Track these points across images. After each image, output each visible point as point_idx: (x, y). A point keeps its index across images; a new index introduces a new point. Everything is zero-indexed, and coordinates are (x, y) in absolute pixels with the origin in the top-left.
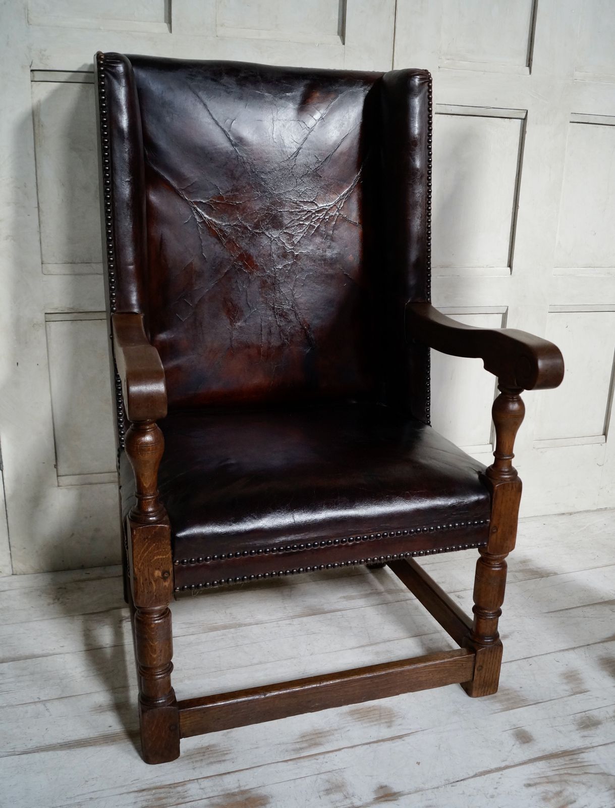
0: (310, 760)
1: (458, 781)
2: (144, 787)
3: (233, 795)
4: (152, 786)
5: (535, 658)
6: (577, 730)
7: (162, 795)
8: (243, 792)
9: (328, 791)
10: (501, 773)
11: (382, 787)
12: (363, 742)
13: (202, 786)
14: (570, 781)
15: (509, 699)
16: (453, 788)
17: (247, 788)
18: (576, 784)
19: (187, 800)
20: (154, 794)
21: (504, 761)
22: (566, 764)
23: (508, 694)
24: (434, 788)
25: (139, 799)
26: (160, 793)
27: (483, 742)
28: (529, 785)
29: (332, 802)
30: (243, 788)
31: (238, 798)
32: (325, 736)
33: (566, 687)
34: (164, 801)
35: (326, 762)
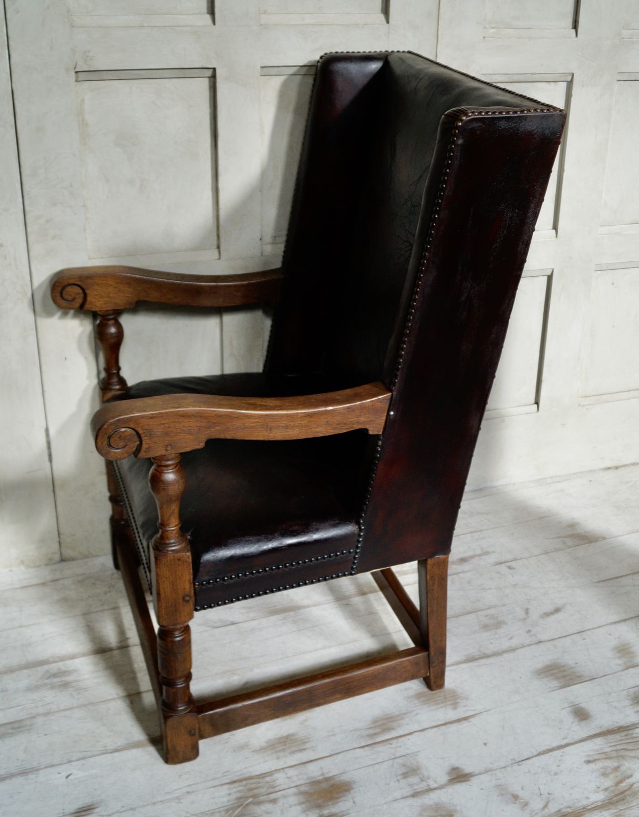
0: (384, 746)
1: (523, 760)
2: (235, 778)
3: (318, 782)
4: (242, 777)
5: (588, 632)
6: (631, 705)
7: (253, 786)
8: (327, 779)
9: (405, 775)
10: (562, 750)
11: (454, 769)
12: (431, 726)
13: (288, 776)
14: (626, 756)
15: (564, 676)
16: (519, 766)
17: (330, 775)
18: (632, 759)
19: (277, 789)
20: (245, 786)
21: (564, 739)
22: (622, 740)
23: (565, 671)
24: (502, 768)
25: (233, 791)
26: (251, 784)
27: (544, 720)
28: (589, 762)
29: (410, 785)
30: (327, 776)
31: (324, 785)
32: (395, 721)
33: (619, 662)
34: (256, 791)
35: (400, 747)
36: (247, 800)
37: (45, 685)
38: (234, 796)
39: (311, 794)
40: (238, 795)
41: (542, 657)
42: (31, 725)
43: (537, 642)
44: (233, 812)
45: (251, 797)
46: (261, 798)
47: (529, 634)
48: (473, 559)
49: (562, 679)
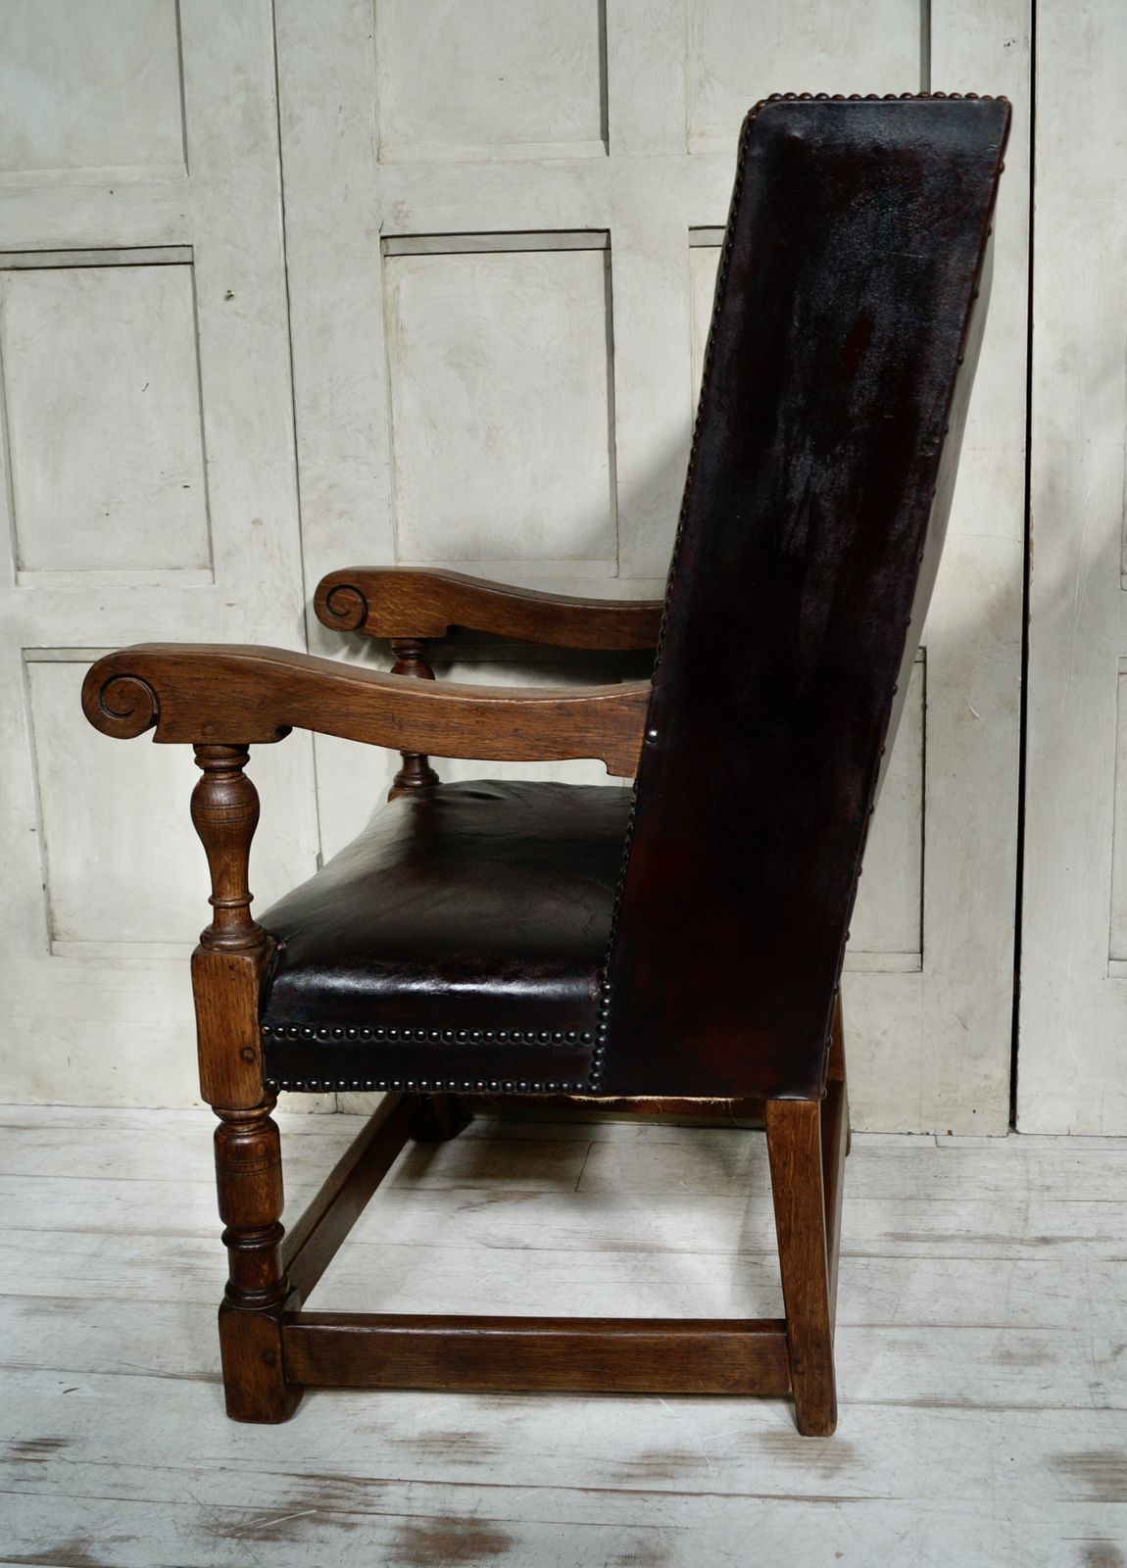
0: (631, 1499)
2: (317, 1472)
3: (455, 1521)
4: (332, 1473)
7: (337, 1492)
8: (474, 1522)
9: (627, 1560)
12: (755, 1492)
13: (411, 1495)
15: (1120, 1481)
17: (487, 1516)
19: (371, 1509)
20: (324, 1487)
23: (1124, 1471)
25: (295, 1488)
26: (336, 1488)
27: (1005, 1548)
30: (478, 1516)
31: (459, 1530)
32: (689, 1465)
34: (334, 1502)
35: (660, 1510)
36: (305, 1510)
37: (159, 1263)
38: (290, 1498)
39: (423, 1536)
40: (300, 1498)
41: (1089, 1435)
42: (88, 1308)
43: (1101, 1406)
44: (265, 1522)
45: (318, 1508)
46: (333, 1515)
47: (1093, 1389)
48: (1068, 1243)
49: (1107, 1486)
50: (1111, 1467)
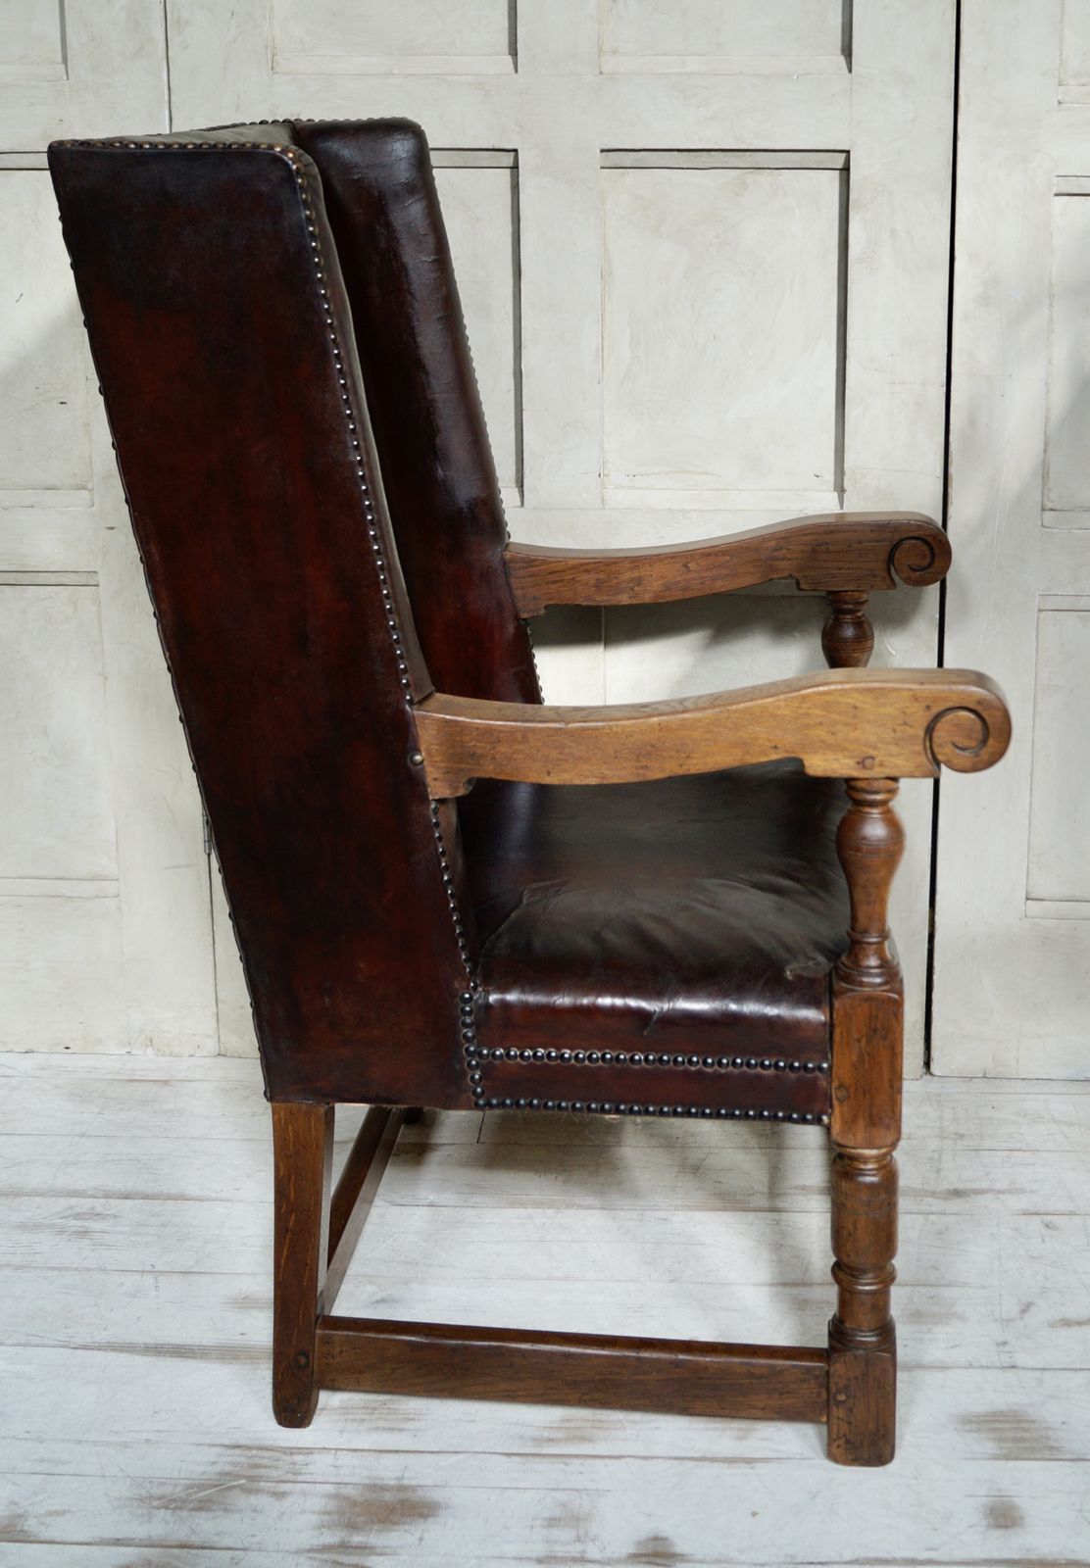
0: (553, 1463)
2: (242, 1442)
3: (383, 1488)
4: (257, 1443)
7: (265, 1462)
8: (402, 1488)
9: (552, 1522)
11: (656, 1539)
12: (672, 1455)
13: (338, 1463)
15: (1022, 1440)
17: (414, 1483)
19: (300, 1478)
20: (251, 1457)
21: (932, 1549)
23: (1027, 1430)
25: (223, 1459)
26: (263, 1458)
27: (912, 1506)
29: (548, 1541)
30: (406, 1482)
31: (388, 1496)
32: (607, 1429)
34: (262, 1471)
35: (581, 1473)
36: (235, 1481)
37: (51, 1226)
38: (218, 1468)
39: (353, 1503)
40: (228, 1468)
41: (995, 1393)
43: (1007, 1365)
44: (196, 1493)
45: (245, 1477)
46: (262, 1484)
47: (1001, 1348)
48: (980, 1196)
49: (1010, 1445)
50: (1015, 1425)
